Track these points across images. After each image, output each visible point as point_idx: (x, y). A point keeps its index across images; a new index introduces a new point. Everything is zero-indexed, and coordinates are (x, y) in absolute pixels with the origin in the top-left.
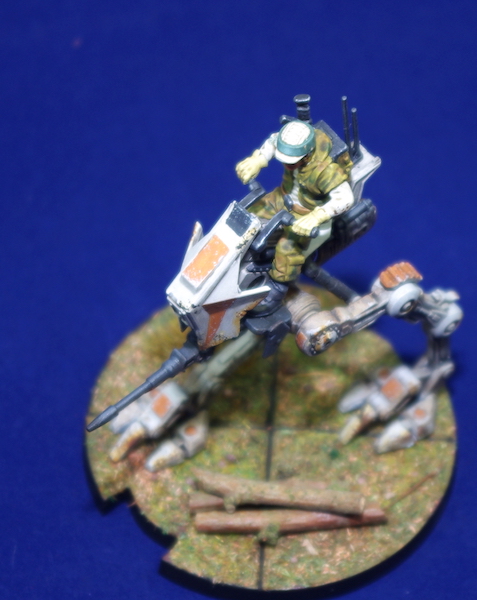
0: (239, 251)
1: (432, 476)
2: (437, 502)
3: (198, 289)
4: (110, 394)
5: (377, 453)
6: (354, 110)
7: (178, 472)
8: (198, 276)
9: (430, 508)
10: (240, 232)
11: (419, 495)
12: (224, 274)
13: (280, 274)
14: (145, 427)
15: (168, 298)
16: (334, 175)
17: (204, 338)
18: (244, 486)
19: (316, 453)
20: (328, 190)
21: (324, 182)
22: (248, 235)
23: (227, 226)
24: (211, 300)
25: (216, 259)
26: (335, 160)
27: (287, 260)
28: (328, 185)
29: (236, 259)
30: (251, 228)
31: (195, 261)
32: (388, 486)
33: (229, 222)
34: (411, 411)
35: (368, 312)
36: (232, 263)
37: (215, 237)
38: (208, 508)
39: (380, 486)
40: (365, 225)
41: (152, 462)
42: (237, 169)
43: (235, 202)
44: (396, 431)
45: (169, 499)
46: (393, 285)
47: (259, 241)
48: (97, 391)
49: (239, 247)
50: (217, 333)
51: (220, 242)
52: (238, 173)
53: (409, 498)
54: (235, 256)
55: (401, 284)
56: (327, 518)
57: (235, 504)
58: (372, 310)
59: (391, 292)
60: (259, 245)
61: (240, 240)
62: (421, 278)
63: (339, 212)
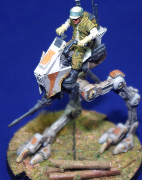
0: (59, 53)
1: (134, 161)
2: (137, 168)
3: (46, 68)
4: (15, 144)
5: (114, 155)
6: (96, 5)
7: (42, 164)
8: (45, 63)
9: (136, 170)
10: (59, 46)
11: (131, 166)
12: (55, 62)
13: (75, 66)
14: (29, 149)
15: (35, 74)
16: (91, 25)
17: (49, 92)
18: (66, 162)
19: (92, 156)
20: (89, 30)
21: (88, 27)
22: (62, 47)
23: (54, 46)
24: (50, 73)
25: (51, 57)
26: (91, 20)
27: (77, 60)
28: (89, 28)
29: (58, 56)
30: (63, 44)
31: (44, 59)
32: (119, 164)
33: (55, 44)
34: (125, 140)
35: (107, 86)
36: (57, 58)
37: (50, 50)
38: (54, 172)
39: (116, 164)
40: (103, 53)
41: (32, 161)
42: (56, 31)
43: (56, 37)
44: (120, 146)
45: (39, 173)
46: (115, 76)
47: (66, 50)
48: (10, 144)
49: (59, 52)
50: (53, 90)
51: (52, 51)
52: (57, 32)
53: (127, 167)
54: (58, 55)
55: (118, 76)
56: (98, 172)
57: (64, 169)
58: (108, 85)
59: (114, 79)
60: (66, 51)
61: (60, 49)
62: (125, 76)
63: (94, 38)
